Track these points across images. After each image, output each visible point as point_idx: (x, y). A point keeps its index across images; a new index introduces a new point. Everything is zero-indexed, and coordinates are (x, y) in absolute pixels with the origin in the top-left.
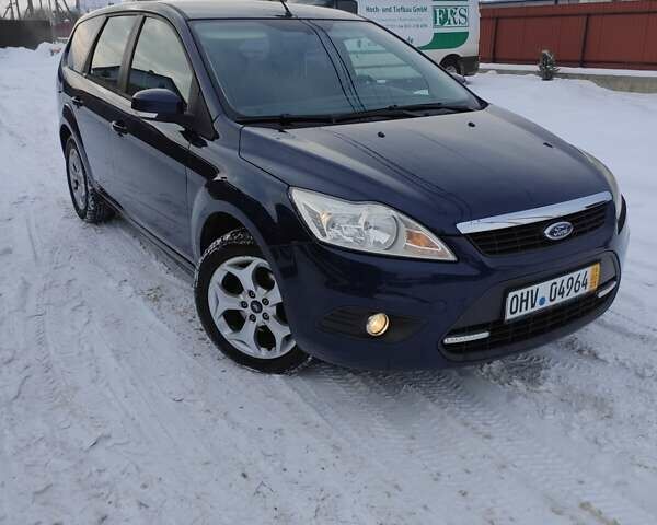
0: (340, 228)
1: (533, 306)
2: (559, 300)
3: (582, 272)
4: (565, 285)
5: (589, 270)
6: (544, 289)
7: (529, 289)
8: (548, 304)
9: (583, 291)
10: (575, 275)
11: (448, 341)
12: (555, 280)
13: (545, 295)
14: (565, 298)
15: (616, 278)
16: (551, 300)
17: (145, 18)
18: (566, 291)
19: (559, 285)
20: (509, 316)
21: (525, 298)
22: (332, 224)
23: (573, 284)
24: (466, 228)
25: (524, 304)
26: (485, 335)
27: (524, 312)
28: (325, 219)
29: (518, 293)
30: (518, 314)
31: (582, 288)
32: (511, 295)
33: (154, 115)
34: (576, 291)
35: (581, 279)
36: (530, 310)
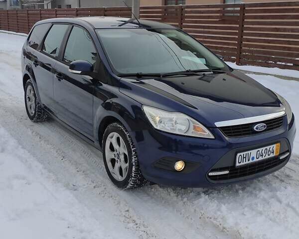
0: (164, 123)
1: (249, 160)
2: (261, 158)
3: (272, 146)
4: (263, 151)
5: (275, 145)
6: (253, 153)
7: (247, 152)
8: (255, 160)
9: (272, 155)
10: (268, 148)
11: (210, 174)
12: (259, 149)
13: (254, 156)
14: (264, 158)
15: (289, 151)
16: (257, 158)
17: (73, 26)
18: (264, 155)
19: (260, 152)
20: (238, 164)
21: (245, 156)
22: (160, 122)
23: (267, 152)
24: (219, 124)
25: (245, 159)
26: (227, 172)
27: (244, 163)
28: (158, 119)
29: (242, 154)
30: (242, 164)
31: (272, 154)
32: (239, 154)
33: (80, 72)
34: (269, 155)
35: (271, 150)
36: (247, 162)
